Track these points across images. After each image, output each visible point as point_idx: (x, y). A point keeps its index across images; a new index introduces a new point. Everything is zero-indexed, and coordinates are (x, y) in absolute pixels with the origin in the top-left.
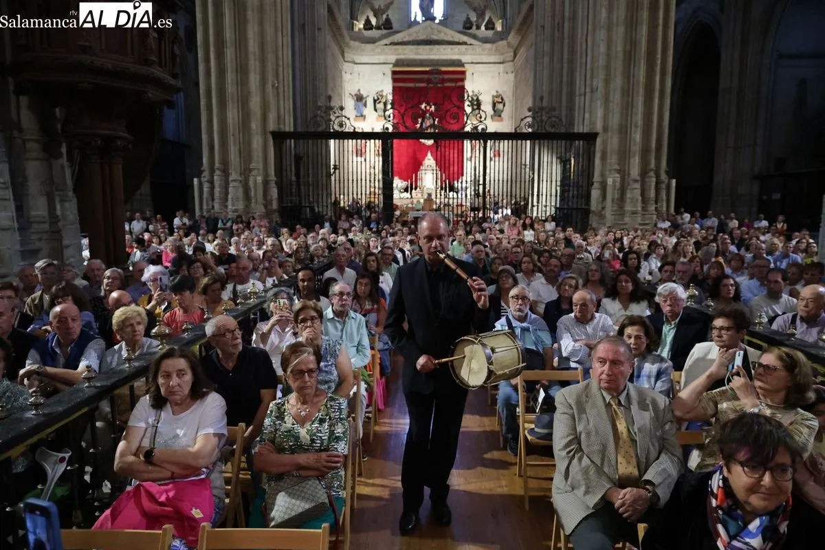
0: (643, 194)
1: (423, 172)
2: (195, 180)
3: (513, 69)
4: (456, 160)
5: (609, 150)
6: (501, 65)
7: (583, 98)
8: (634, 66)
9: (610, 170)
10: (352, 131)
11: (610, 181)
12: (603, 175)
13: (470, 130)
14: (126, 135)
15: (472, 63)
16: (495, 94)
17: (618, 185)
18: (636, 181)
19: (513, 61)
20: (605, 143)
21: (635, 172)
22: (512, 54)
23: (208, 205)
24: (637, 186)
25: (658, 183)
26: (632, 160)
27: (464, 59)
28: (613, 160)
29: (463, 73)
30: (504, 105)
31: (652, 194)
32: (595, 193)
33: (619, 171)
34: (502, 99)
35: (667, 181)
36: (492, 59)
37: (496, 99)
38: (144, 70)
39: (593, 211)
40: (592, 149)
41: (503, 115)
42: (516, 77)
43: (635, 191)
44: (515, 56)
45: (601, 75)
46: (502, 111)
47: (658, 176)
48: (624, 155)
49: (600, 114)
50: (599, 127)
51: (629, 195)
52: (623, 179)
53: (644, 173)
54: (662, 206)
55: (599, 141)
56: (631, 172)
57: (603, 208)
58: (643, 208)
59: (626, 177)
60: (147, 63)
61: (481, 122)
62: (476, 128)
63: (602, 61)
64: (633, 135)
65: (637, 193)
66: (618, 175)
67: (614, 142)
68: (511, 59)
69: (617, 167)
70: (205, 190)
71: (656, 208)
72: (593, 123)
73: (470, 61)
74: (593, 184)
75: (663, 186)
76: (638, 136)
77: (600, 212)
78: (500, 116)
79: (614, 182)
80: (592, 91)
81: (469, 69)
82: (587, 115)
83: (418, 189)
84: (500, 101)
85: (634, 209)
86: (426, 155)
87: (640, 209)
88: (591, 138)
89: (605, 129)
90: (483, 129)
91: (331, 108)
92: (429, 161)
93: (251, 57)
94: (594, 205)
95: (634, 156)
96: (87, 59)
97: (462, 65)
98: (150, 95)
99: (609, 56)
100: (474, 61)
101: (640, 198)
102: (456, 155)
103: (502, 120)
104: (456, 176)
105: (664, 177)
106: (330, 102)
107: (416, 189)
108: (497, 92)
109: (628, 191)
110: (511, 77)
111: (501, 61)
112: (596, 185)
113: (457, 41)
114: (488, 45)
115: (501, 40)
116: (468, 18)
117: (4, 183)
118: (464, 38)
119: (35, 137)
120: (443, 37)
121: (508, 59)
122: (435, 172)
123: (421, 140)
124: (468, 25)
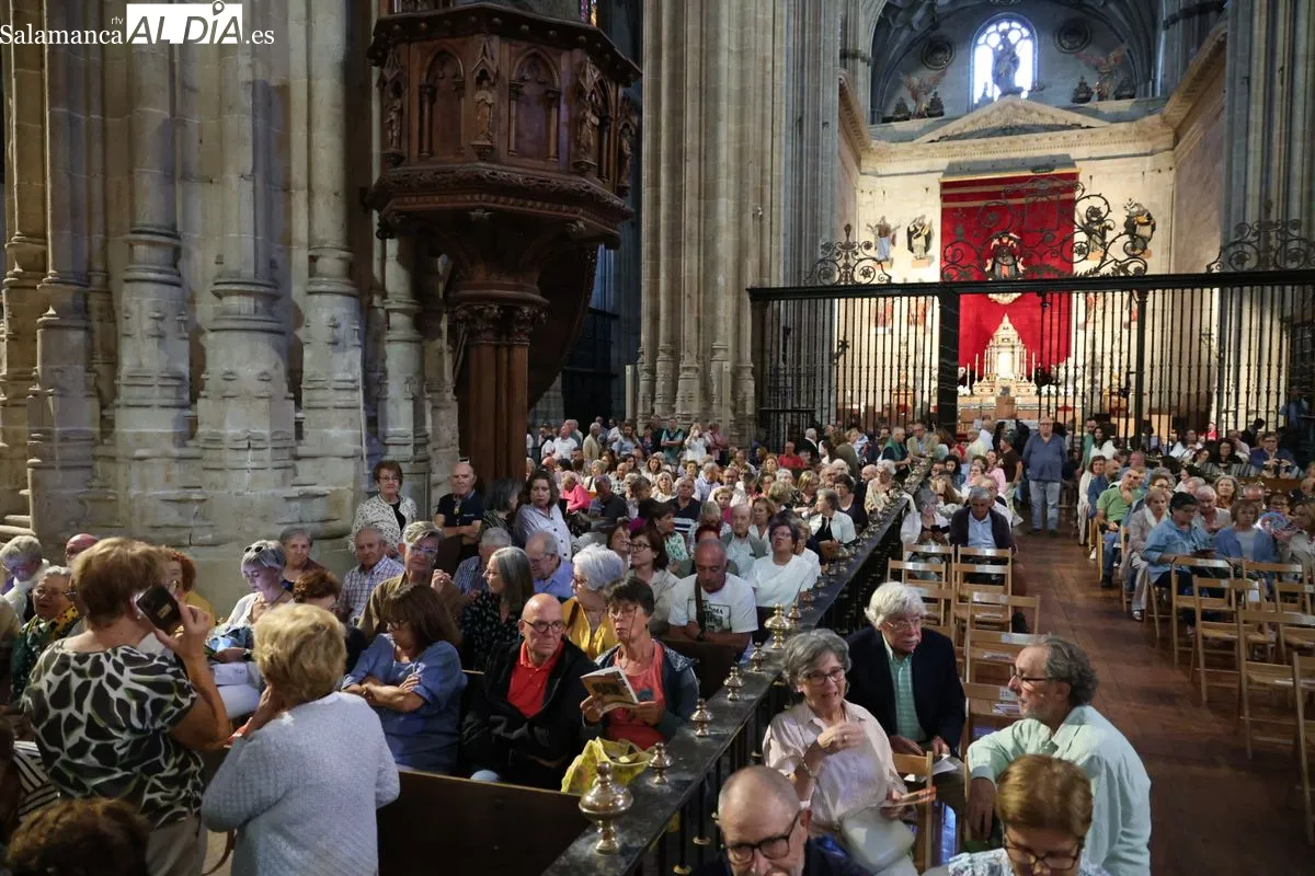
1: (995, 350)
2: (628, 367)
3: (1171, 164)
4: (1055, 328)
6: (1148, 158)
10: (885, 282)
13: (1111, 271)
14: (538, 297)
15: (1090, 159)
16: (1134, 209)
19: (1172, 149)
22: (1171, 136)
23: (644, 409)
27: (1075, 153)
29: (1074, 176)
30: (1153, 229)
34: (1149, 217)
36: (1130, 149)
37: (1137, 219)
38: (575, 182)
41: (1150, 246)
42: (1178, 177)
44: (1177, 140)
46: (1149, 239)
60: (579, 169)
61: (1134, 256)
62: (1124, 268)
68: (1169, 145)
70: (643, 383)
73: (1086, 157)
78: (1145, 249)
81: (1084, 172)
83: (985, 379)
84: (1145, 220)
86: (1001, 321)
90: (1137, 269)
91: (849, 246)
92: (1006, 331)
93: (723, 172)
96: (484, 168)
97: (1072, 164)
98: (581, 225)
100: (1094, 155)
102: (1055, 320)
103: (1148, 256)
104: (1054, 357)
106: (848, 236)
107: (980, 379)
108: (1138, 205)
110: (1168, 178)
111: (1148, 151)
113: (1062, 122)
114: (1122, 126)
115: (1150, 113)
116: (1082, 84)
117: (353, 381)
118: (1077, 118)
119: (402, 306)
120: (1035, 119)
121: (1162, 147)
122: (1017, 350)
123: (990, 296)
124: (1083, 95)
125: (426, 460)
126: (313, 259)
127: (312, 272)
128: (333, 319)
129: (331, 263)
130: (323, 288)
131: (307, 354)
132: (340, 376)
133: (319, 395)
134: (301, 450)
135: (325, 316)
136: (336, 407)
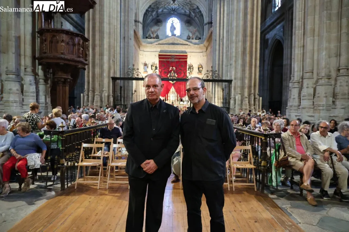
0: (249, 102)
1: (170, 94)
2: (82, 95)
3: (206, 55)
4: (183, 89)
5: (237, 86)
6: (202, 53)
7: (227, 67)
8: (245, 56)
9: (237, 94)
10: (142, 77)
11: (237, 97)
12: (235, 95)
14: (70, 78)
15: (190, 52)
16: (199, 64)
17: (240, 99)
18: (247, 98)
19: (206, 52)
20: (235, 84)
21: (246, 94)
22: (206, 49)
24: (247, 99)
25: (255, 99)
26: (245, 90)
27: (187, 51)
28: (238, 90)
29: (186, 56)
30: (203, 68)
31: (253, 102)
32: (232, 102)
33: (240, 94)
34: (202, 66)
35: (258, 98)
36: (198, 51)
37: (199, 66)
38: (78, 59)
39: (231, 108)
40: (231, 86)
41: (202, 72)
42: (207, 58)
43: (246, 101)
44: (207, 50)
45: (234, 59)
46: (202, 71)
47: (255, 96)
48: (243, 88)
49: (233, 73)
50: (233, 78)
51: (244, 103)
52: (242, 97)
53: (249, 95)
54: (256, 107)
55: (233, 83)
56: (245, 94)
57: (235, 107)
58: (249, 107)
59: (243, 96)
60: (79, 57)
61: (189, 75)
63: (234, 54)
64: (245, 81)
65: (247, 102)
66: (240, 95)
67: (239, 83)
68: (205, 51)
69: (240, 92)
70: (86, 98)
71: (254, 108)
72: (231, 76)
73: (189, 51)
74: (231, 98)
75: (257, 100)
76: (247, 81)
77: (234, 109)
78: (201, 73)
79: (238, 98)
80: (230, 65)
81: (189, 55)
82: (229, 73)
83: (168, 100)
84: (201, 67)
85: (246, 108)
86: (172, 87)
87: (248, 108)
88: (230, 82)
89: (235, 79)
91: (134, 69)
92: (173, 89)
94: (232, 106)
95: (245, 88)
96: (63, 56)
97: (186, 53)
98: (80, 66)
99: (236, 53)
100: (191, 51)
101: (248, 104)
102: (183, 87)
103: (202, 74)
104: (183, 96)
105: (257, 96)
106: (134, 67)
107: (167, 100)
108: (200, 63)
109: (244, 101)
110: (205, 58)
111: (202, 52)
112: (232, 99)
113: (184, 43)
114: (196, 46)
115: (202, 43)
116: (189, 35)
117: (34, 91)
118: (187, 43)
119: (42, 78)
120: (179, 42)
121: (204, 51)
122: (175, 94)
123: (169, 81)
124: (189, 38)
125: (47, 107)
126: (25, 69)
127: (25, 71)
128: (30, 80)
129: (29, 70)
130: (28, 74)
131: (25, 86)
132: (31, 90)
133: (27, 93)
134: (24, 103)
135: (28, 79)
136: (31, 96)
